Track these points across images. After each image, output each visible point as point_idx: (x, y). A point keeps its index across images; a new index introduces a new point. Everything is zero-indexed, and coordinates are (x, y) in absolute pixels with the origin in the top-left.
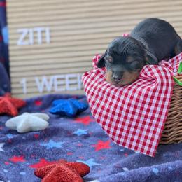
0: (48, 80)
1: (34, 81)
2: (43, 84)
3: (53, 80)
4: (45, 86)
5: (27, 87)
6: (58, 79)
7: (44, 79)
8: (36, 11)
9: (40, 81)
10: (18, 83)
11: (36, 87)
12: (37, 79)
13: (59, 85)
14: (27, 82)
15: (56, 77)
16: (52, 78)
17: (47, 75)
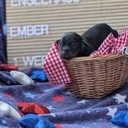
0: (31, 59)
1: (22, 59)
2: (27, 61)
3: (34, 59)
4: (29, 62)
5: (18, 63)
6: (37, 58)
7: (28, 58)
8: (24, 15)
9: (26, 59)
10: (12, 60)
11: (23, 63)
12: (24, 58)
13: (37, 62)
14: (18, 60)
15: (36, 57)
16: (33, 57)
17: (30, 56)
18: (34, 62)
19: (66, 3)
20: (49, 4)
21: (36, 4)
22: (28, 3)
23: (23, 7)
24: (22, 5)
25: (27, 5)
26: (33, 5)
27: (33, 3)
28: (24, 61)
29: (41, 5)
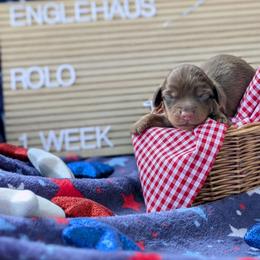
0: (57, 136)
1: (39, 138)
2: (49, 141)
3: (64, 136)
4: (52, 144)
5: (29, 146)
6: (71, 135)
7: (52, 134)
9: (46, 137)
10: (16, 140)
11: (41, 145)
12: (41, 134)
13: (71, 143)
14: (29, 139)
15: (68, 131)
16: (62, 132)
17: (54, 129)
18: (64, 143)
19: (127, 18)
20: (92, 21)
21: (64, 20)
22: (47, 19)
23: (35, 27)
24: (34, 24)
25: (44, 23)
26: (57, 23)
27: (57, 19)
28: (43, 140)
29: (75, 22)
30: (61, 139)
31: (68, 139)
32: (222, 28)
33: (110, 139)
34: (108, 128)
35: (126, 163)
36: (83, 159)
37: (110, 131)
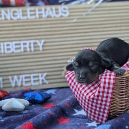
0: (19, 78)
1: (8, 79)
2: (14, 81)
3: (22, 78)
4: (16, 82)
5: (3, 84)
6: (26, 78)
7: (16, 77)
8: (9, 30)
9: (13, 79)
11: (10, 83)
12: (10, 77)
13: (26, 82)
14: (3, 80)
15: (24, 76)
16: (21, 76)
17: (16, 75)
18: (22, 82)
19: (55, 17)
20: (36, 18)
21: (22, 18)
22: (12, 17)
23: (7, 21)
24: (6, 19)
25: (11, 19)
26: (18, 19)
27: (18, 17)
28: (11, 81)
29: (28, 19)
30: (20, 80)
31: (24, 80)
32: (103, 23)
33: (47, 80)
34: (45, 74)
35: (55, 92)
36: (33, 91)
37: (47, 76)
